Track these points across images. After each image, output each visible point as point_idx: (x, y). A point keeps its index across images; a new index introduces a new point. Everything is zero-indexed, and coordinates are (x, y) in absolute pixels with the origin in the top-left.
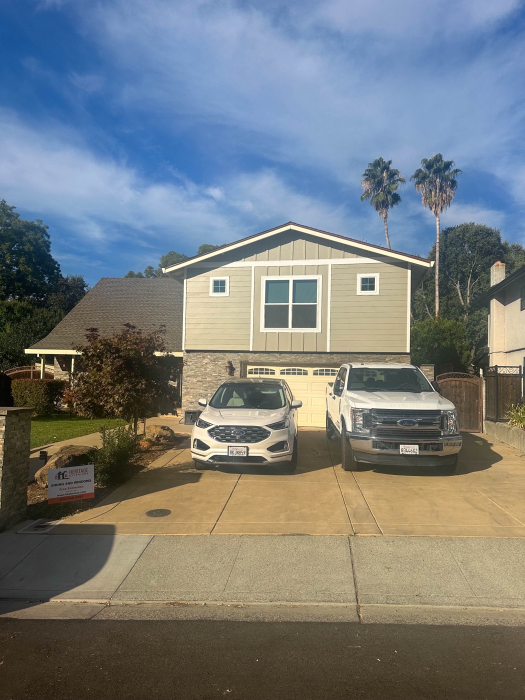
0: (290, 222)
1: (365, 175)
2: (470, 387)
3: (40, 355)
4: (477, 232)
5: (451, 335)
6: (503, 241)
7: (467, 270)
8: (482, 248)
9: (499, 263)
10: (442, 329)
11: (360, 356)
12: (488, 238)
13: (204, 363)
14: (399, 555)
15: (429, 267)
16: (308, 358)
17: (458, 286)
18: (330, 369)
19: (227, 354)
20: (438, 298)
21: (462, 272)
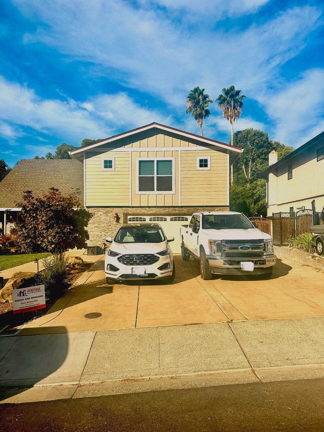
0: (154, 122)
1: (188, 97)
2: (264, 226)
4: (255, 134)
5: (242, 195)
6: (269, 140)
7: (249, 157)
8: (258, 143)
9: (274, 151)
10: (237, 192)
11: (200, 208)
12: (261, 138)
13: (99, 215)
14: (264, 333)
15: (241, 152)
16: (167, 210)
17: (244, 167)
18: (181, 217)
19: (115, 209)
20: (232, 174)
21: (246, 158)
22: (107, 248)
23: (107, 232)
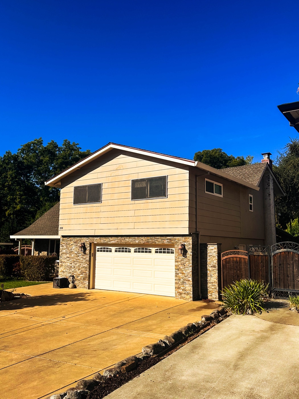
3: (17, 239)
13: (70, 245)
15: (194, 166)
22: (75, 281)
23: (76, 263)
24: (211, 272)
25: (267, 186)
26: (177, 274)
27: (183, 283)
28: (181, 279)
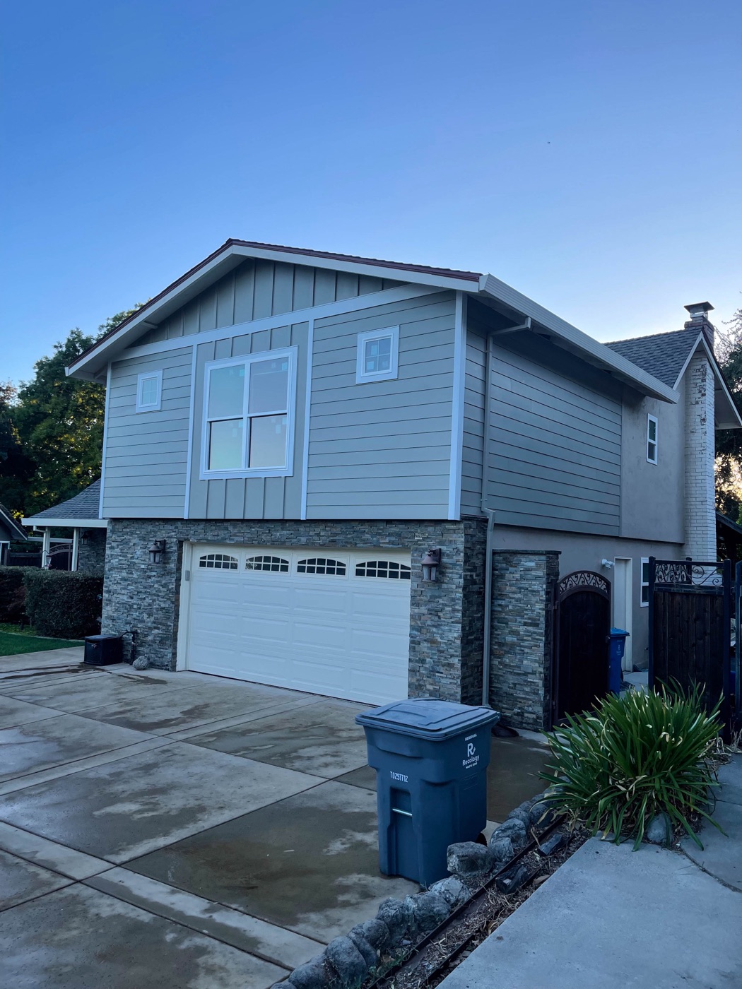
0: (230, 240)
13: (131, 544)
15: (477, 292)
23: (144, 596)
24: (523, 640)
25: (699, 395)
26: (414, 643)
27: (433, 671)
28: (428, 660)
